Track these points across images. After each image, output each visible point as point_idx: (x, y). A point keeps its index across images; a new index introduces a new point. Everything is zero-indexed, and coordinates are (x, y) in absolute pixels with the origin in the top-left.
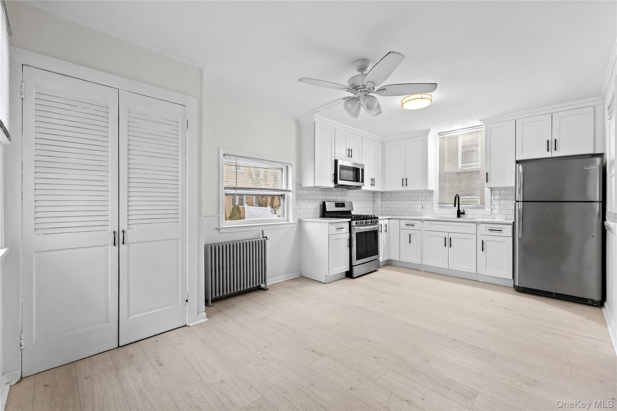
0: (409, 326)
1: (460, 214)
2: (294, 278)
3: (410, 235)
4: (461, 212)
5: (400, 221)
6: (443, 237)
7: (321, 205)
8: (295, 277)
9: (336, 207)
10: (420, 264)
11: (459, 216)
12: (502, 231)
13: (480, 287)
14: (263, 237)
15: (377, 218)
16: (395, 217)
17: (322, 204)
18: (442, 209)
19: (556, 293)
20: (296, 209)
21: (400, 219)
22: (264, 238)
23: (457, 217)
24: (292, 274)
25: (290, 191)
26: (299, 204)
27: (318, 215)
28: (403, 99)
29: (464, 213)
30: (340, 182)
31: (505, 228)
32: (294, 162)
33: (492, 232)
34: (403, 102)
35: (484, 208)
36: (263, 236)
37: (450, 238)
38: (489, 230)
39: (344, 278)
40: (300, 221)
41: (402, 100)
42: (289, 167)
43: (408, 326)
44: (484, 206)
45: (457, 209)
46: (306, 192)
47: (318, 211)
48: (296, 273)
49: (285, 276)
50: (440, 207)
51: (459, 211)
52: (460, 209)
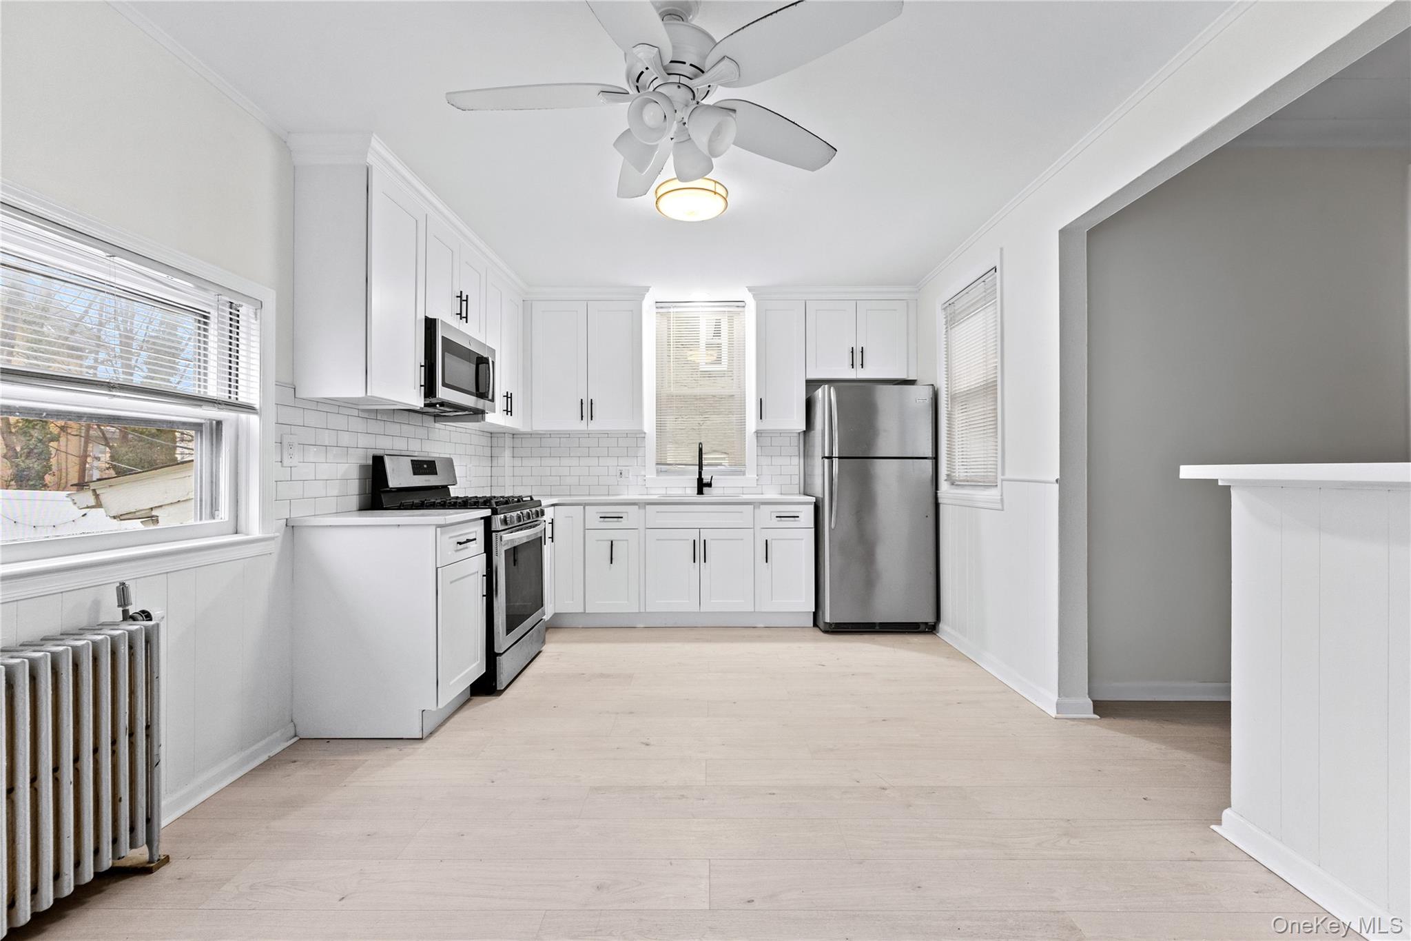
0: (774, 794)
1: (702, 486)
2: (270, 759)
3: (612, 542)
4: (705, 481)
5: (584, 508)
6: (688, 540)
7: (363, 468)
8: (272, 754)
9: (415, 474)
10: (637, 611)
11: (700, 492)
12: (798, 517)
13: (759, 639)
14: (127, 617)
15: (539, 503)
16: (569, 498)
17: (370, 462)
18: (663, 477)
19: (880, 623)
20: (276, 481)
21: (585, 505)
22: (133, 618)
23: (698, 494)
24: (264, 742)
25: (249, 408)
26: (287, 462)
27: (354, 501)
28: (664, 183)
29: (709, 485)
30: (443, 393)
31: (801, 512)
32: (270, 299)
33: (781, 521)
34: (659, 194)
35: (744, 473)
36: (125, 612)
37: (705, 541)
38: (777, 517)
39: (468, 701)
40: (291, 527)
41: (659, 187)
42: (245, 311)
43: (770, 794)
44: (743, 469)
45: (698, 477)
46: (312, 418)
47: (353, 489)
48: (278, 734)
49: (234, 759)
50: (659, 472)
51: (700, 480)
52: (703, 477)
